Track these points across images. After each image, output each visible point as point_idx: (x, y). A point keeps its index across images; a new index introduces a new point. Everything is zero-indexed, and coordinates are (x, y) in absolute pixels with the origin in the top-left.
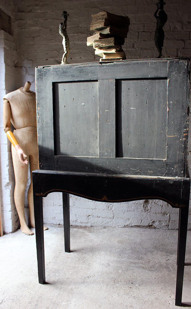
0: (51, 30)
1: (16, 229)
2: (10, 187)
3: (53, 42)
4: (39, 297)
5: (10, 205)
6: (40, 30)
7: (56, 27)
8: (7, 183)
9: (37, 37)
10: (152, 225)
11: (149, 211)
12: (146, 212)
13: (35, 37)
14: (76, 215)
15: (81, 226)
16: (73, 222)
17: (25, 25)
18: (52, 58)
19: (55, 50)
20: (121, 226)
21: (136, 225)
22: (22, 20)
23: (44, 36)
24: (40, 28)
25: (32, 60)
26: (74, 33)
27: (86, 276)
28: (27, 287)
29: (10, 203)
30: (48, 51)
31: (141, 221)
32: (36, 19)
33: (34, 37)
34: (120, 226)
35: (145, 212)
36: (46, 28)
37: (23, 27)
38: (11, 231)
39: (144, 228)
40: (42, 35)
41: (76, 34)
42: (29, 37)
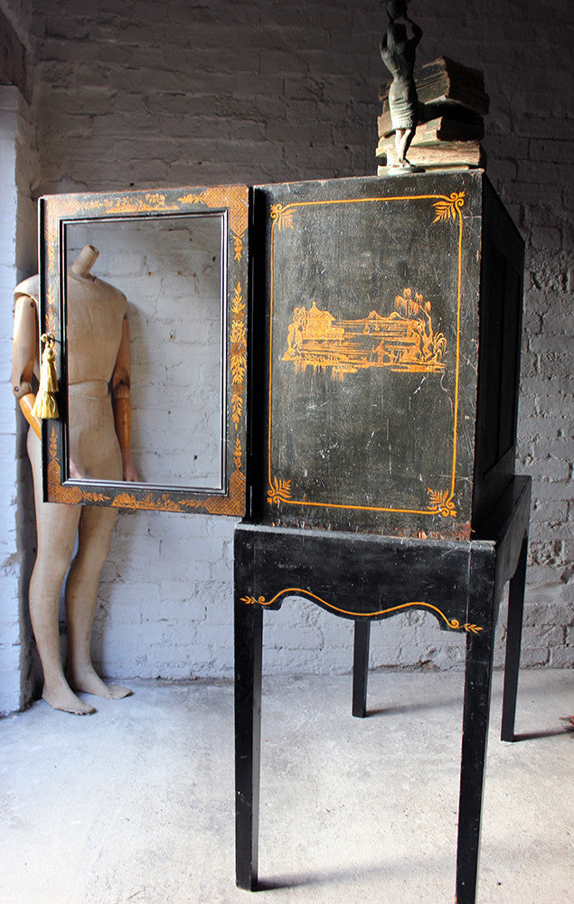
0: (146, 99)
1: (28, 700)
2: (17, 568)
3: (152, 135)
4: (220, 882)
5: (18, 626)
6: (114, 96)
7: (163, 92)
8: (9, 556)
9: (105, 114)
10: (429, 661)
11: (421, 621)
12: (414, 626)
13: (95, 115)
14: (210, 646)
15: (224, 678)
16: (202, 667)
17: (68, 78)
18: (149, 180)
19: (156, 158)
20: (343, 671)
21: (386, 664)
22: (59, 61)
23: (126, 114)
24: (114, 91)
25: (84, 183)
26: (217, 114)
27: (318, 809)
28: (169, 859)
29: (17, 618)
30: (135, 161)
31: (398, 651)
32: (101, 63)
33: (92, 116)
34: (339, 672)
35: (410, 625)
36: (132, 93)
37: (59, 81)
38: (18, 707)
39: (408, 672)
40: (121, 112)
41: (224, 119)
42: (76, 114)
